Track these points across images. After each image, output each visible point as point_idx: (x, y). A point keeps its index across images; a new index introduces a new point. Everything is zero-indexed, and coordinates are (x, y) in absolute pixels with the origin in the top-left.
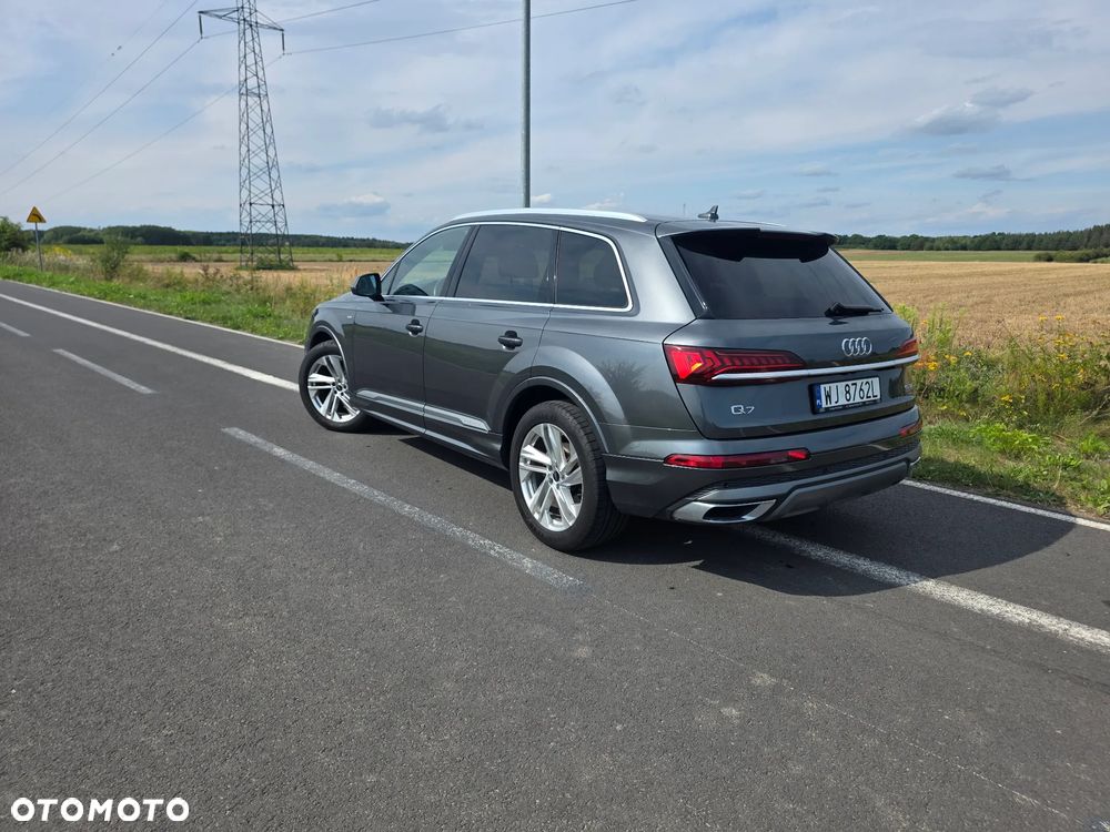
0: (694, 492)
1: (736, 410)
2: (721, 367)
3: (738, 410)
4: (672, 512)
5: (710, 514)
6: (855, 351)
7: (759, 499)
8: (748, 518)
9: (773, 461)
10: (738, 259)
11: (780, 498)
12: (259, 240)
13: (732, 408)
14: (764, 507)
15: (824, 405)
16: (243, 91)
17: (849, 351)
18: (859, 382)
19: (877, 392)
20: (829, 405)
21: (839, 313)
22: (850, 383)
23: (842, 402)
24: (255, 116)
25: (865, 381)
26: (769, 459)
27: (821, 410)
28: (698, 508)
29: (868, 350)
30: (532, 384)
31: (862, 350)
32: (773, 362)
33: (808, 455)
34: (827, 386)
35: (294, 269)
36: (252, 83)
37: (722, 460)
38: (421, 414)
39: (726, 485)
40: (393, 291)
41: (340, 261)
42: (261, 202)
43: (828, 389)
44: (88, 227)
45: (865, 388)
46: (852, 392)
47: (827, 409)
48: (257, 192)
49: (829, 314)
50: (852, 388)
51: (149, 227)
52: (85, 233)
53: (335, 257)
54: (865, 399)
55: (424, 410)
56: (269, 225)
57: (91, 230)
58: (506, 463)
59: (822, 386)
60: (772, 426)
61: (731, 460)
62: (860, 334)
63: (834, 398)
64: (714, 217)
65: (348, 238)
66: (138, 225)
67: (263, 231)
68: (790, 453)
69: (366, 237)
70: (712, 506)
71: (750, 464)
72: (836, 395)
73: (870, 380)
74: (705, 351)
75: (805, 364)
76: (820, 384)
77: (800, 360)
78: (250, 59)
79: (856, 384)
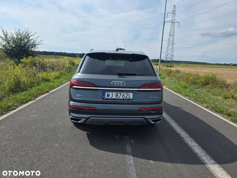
3: (78, 95)
5: (71, 119)
6: (117, 85)
7: (81, 118)
8: (79, 122)
12: (168, 62)
14: (83, 120)
15: (106, 97)
16: (170, 35)
17: (114, 84)
18: (122, 94)
19: (131, 97)
20: (108, 98)
22: (118, 93)
23: (114, 97)
24: (171, 39)
25: (125, 93)
27: (105, 99)
29: (123, 85)
31: (120, 85)
33: (96, 109)
34: (108, 93)
35: (173, 67)
36: (172, 33)
41: (186, 66)
42: (169, 55)
45: (125, 95)
46: (119, 95)
47: (107, 99)
48: (169, 53)
51: (154, 59)
53: (185, 65)
54: (125, 98)
56: (170, 59)
59: (106, 93)
63: (110, 96)
65: (199, 62)
67: (169, 60)
68: (90, 108)
69: (204, 62)
72: (112, 96)
73: (128, 93)
75: (97, 86)
76: (105, 92)
77: (96, 85)
78: (172, 29)
79: (121, 94)
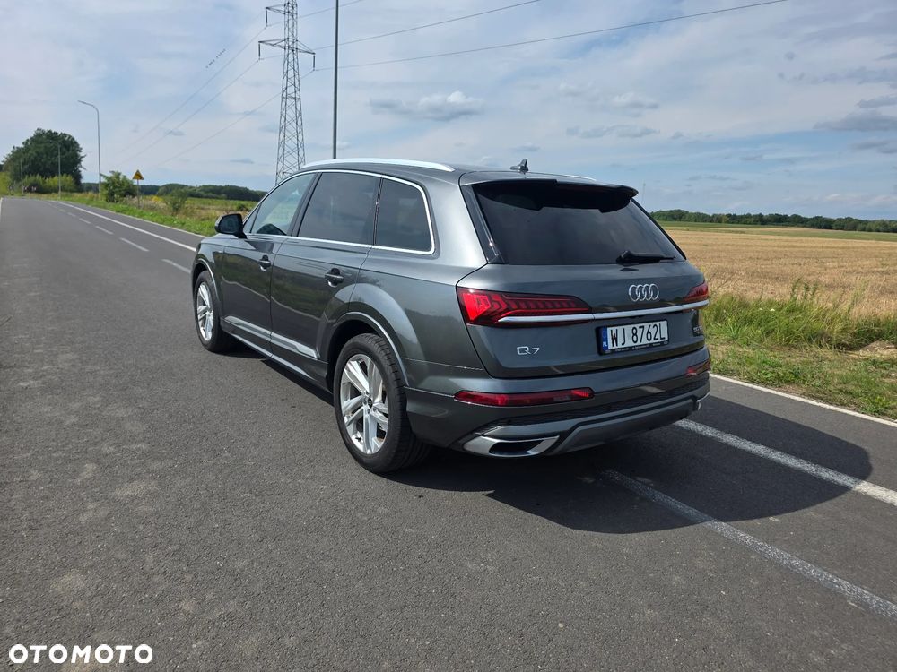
0: (482, 427)
1: (522, 350)
2: (508, 310)
3: (523, 352)
4: (463, 445)
5: (495, 448)
6: (642, 296)
7: (543, 436)
8: (531, 452)
9: (556, 399)
10: (538, 208)
11: (563, 435)
13: (518, 348)
14: (547, 443)
15: (610, 347)
16: (284, 95)
17: (635, 297)
18: (646, 325)
19: (665, 334)
20: (615, 347)
21: (629, 260)
22: (637, 326)
23: (629, 343)
24: (291, 114)
25: (652, 324)
26: (552, 399)
27: (607, 352)
28: (484, 442)
29: (654, 296)
30: (348, 319)
31: (648, 296)
32: (558, 306)
33: (592, 394)
34: (614, 329)
36: (291, 90)
37: (507, 398)
38: (269, 339)
39: (509, 422)
40: (255, 230)
42: (290, 171)
43: (614, 332)
44: (189, 185)
45: (653, 331)
46: (639, 334)
47: (613, 351)
48: (287, 164)
49: (620, 261)
50: (640, 331)
52: (187, 189)
54: (652, 341)
55: (270, 336)
57: (191, 187)
58: (331, 388)
59: (609, 329)
60: (555, 367)
61: (515, 398)
62: (649, 280)
63: (620, 341)
64: (524, 169)
66: (223, 185)
68: (574, 392)
70: (497, 441)
71: (534, 402)
72: (623, 338)
73: (657, 323)
74: (492, 295)
75: (591, 308)
76: (606, 327)
77: (586, 304)
78: (291, 73)
79: (643, 327)
